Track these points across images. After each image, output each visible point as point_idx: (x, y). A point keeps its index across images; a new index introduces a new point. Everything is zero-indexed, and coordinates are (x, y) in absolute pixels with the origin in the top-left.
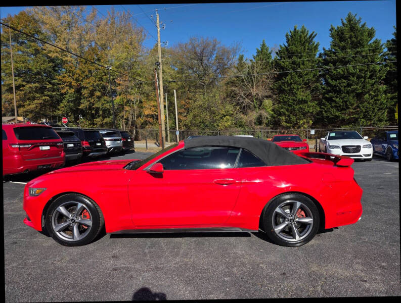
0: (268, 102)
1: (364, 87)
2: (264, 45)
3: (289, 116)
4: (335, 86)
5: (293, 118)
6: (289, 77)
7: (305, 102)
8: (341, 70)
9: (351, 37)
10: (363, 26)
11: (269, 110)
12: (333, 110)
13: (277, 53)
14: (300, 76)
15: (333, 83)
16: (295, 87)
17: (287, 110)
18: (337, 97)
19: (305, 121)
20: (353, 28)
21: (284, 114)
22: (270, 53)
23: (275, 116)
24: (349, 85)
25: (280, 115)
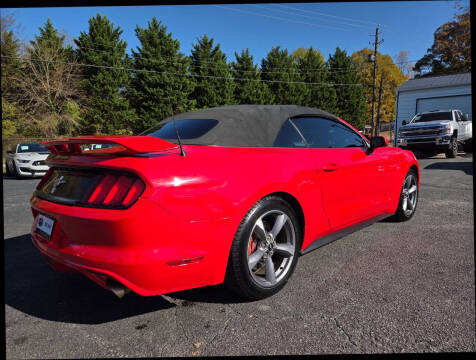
0: (73, 105)
1: (178, 99)
2: (49, 26)
3: (104, 124)
4: (153, 94)
5: (111, 127)
6: (100, 76)
7: (123, 108)
8: (156, 77)
9: (161, 44)
10: (170, 35)
11: (76, 115)
12: (154, 120)
13: (76, 41)
14: (114, 76)
15: (151, 90)
16: (110, 89)
17: (103, 117)
18: (155, 107)
19: (125, 130)
20: (161, 35)
21: (99, 122)
22: (62, 39)
23: (86, 122)
24: (166, 95)
25: (93, 122)
